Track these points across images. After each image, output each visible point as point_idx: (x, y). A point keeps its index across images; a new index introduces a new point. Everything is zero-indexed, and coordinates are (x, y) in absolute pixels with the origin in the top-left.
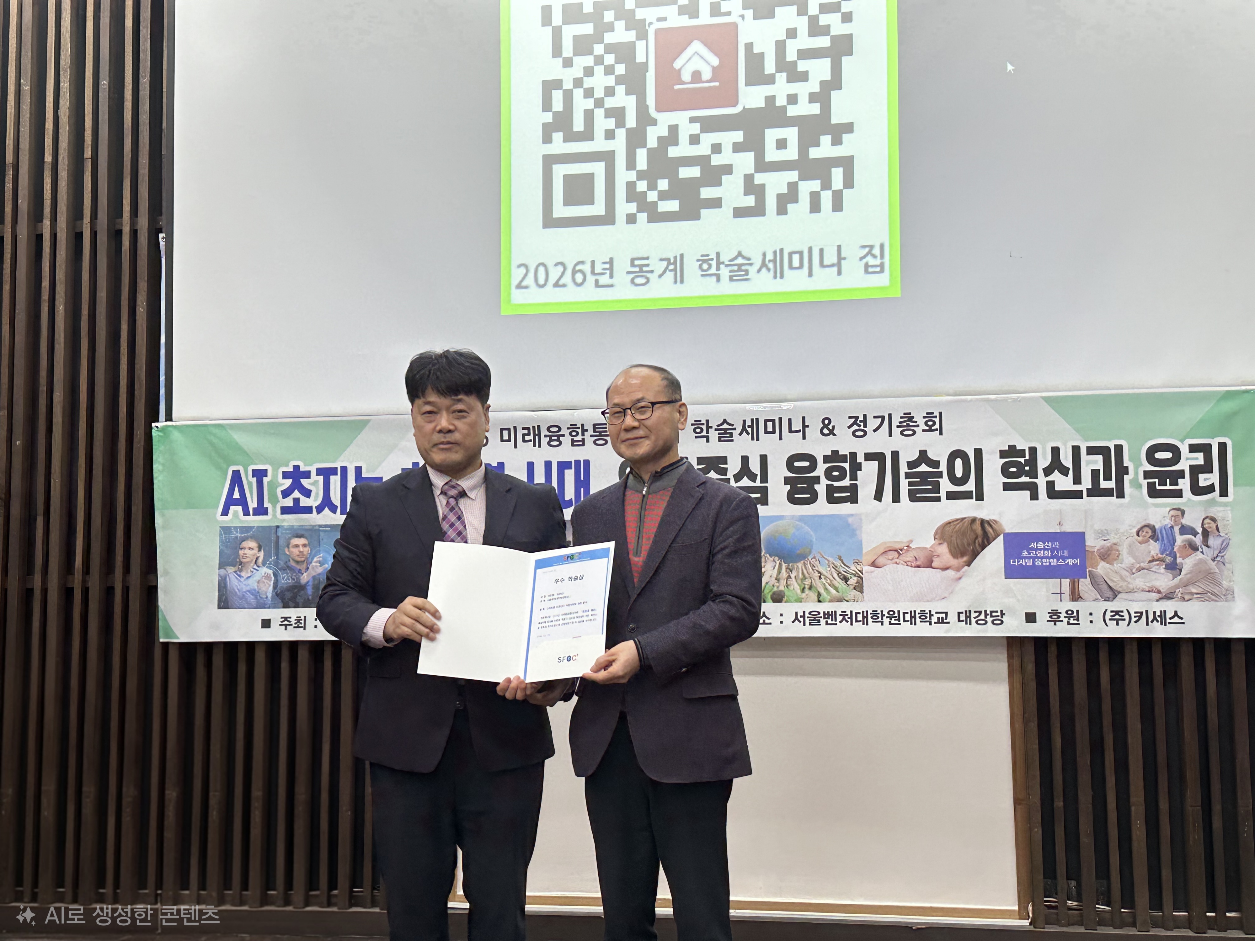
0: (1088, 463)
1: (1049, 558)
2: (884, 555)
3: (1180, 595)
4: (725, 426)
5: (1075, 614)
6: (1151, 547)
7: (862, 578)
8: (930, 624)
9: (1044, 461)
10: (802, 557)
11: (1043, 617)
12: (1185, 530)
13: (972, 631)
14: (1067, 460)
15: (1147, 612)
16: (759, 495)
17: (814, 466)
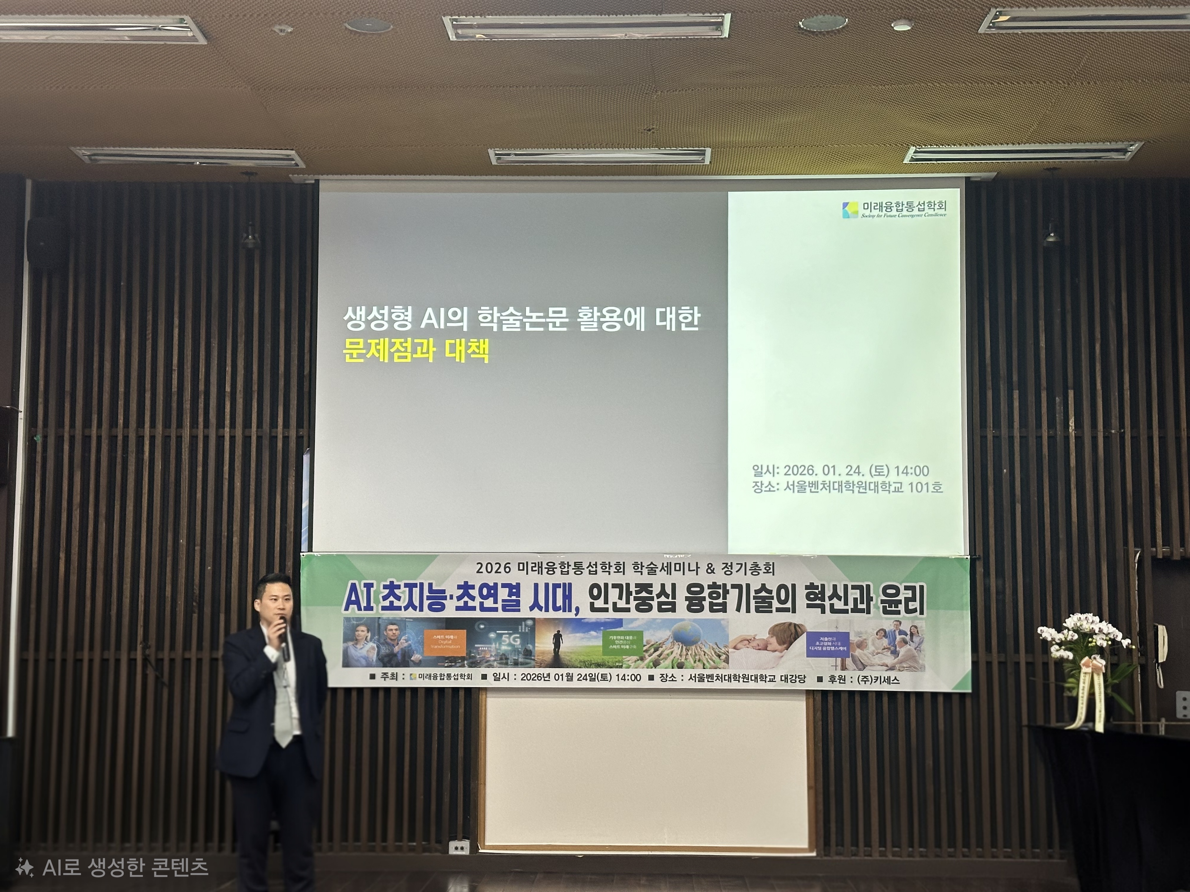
0: (852, 594)
1: (830, 646)
2: (742, 643)
3: (898, 668)
4: (652, 566)
5: (843, 678)
6: (884, 642)
7: (728, 656)
8: (766, 682)
9: (828, 592)
10: (694, 643)
11: (826, 679)
12: (902, 632)
13: (789, 686)
14: (841, 593)
15: (880, 677)
16: (670, 606)
17: (702, 591)
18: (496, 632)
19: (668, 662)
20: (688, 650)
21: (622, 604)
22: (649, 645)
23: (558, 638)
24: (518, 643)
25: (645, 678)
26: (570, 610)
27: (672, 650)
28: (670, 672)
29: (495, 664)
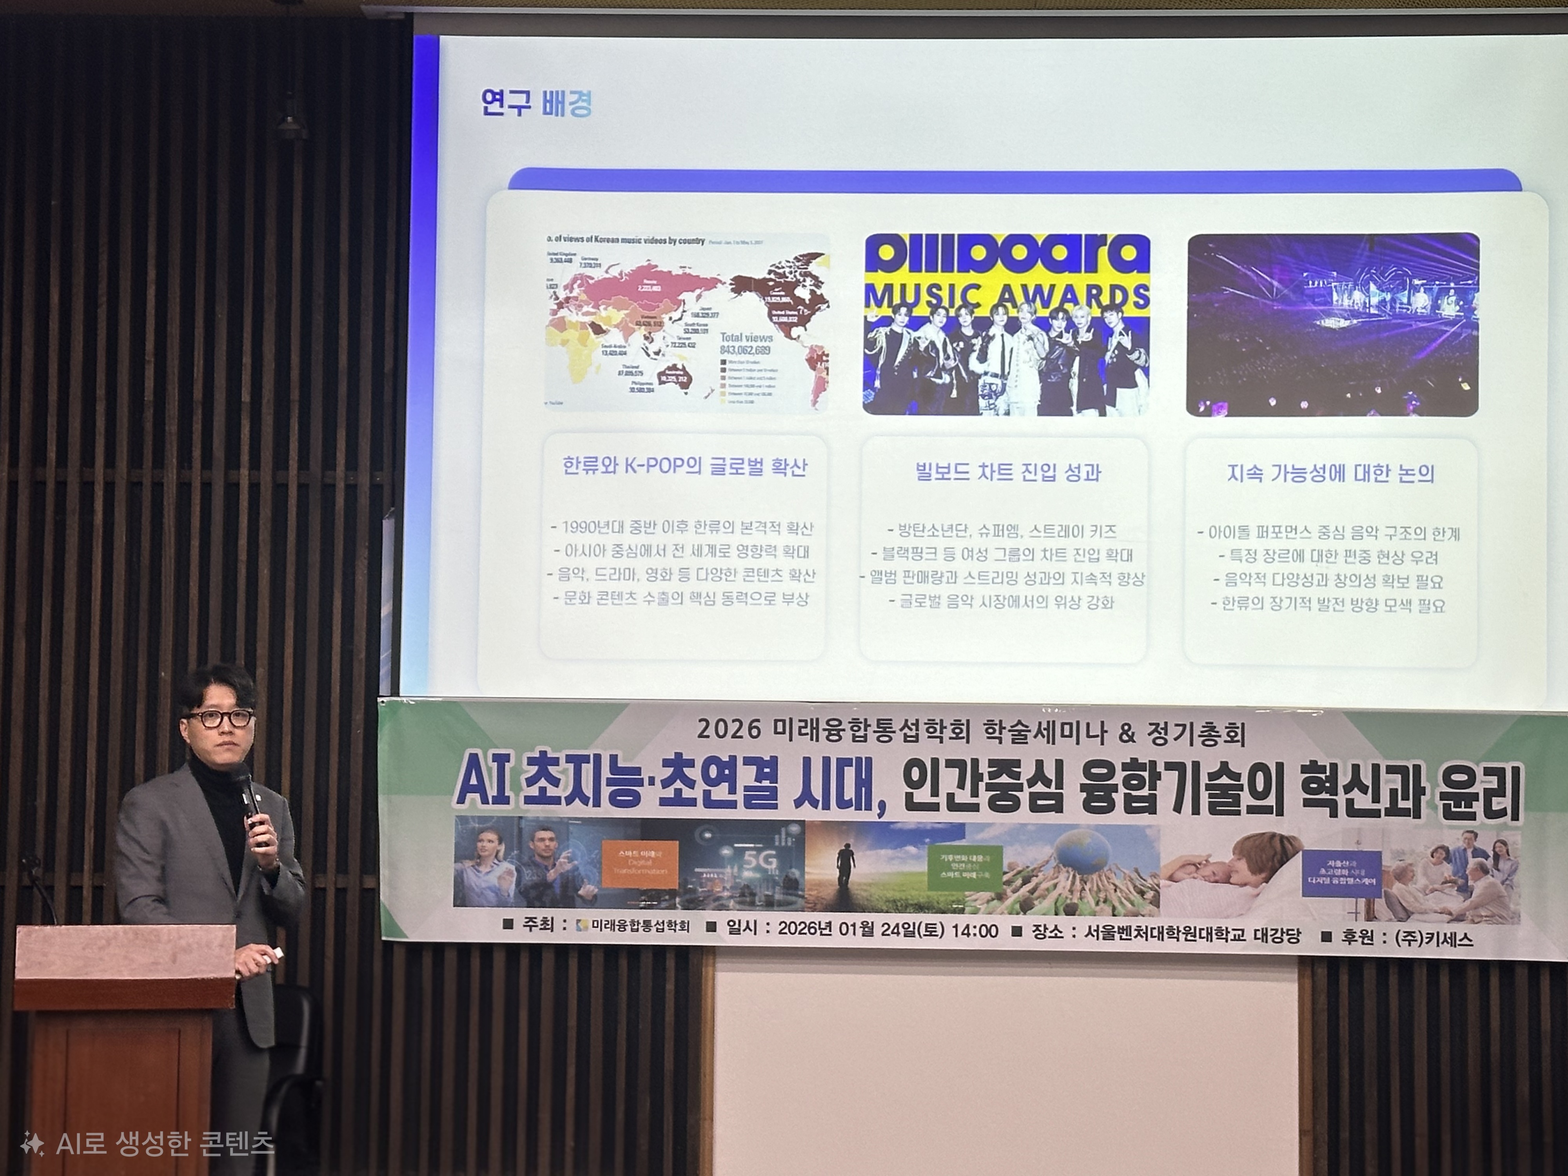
0: (1387, 782)
1: (1346, 877)
2: (1183, 870)
3: (1470, 918)
4: (1020, 727)
5: (1369, 934)
6: (1445, 869)
7: (1158, 893)
8: (1227, 941)
9: (1344, 778)
10: (1096, 868)
11: (1338, 936)
12: (1478, 853)
13: (1270, 949)
14: (1367, 778)
15: (1438, 933)
16: (1053, 802)
17: (1111, 774)
18: (732, 846)
19: (1048, 903)
20: (1084, 882)
21: (963, 797)
22: (1015, 872)
23: (846, 858)
24: (774, 866)
25: (1005, 931)
26: (869, 808)
27: (1056, 881)
28: (1051, 921)
29: (732, 903)
